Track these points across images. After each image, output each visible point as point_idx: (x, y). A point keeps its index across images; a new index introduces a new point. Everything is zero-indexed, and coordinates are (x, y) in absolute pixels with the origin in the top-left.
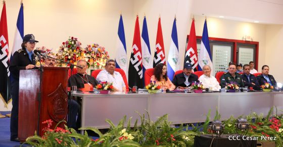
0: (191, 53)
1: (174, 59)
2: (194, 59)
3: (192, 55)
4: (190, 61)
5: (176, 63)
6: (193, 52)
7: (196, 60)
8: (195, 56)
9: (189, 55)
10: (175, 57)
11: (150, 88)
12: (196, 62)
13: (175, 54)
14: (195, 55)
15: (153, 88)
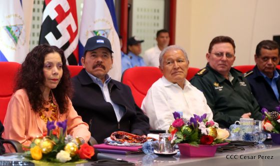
0: (59, 9)
1: (8, 28)
2: (69, 28)
3: (62, 15)
4: (58, 35)
5: (16, 40)
6: (66, 7)
7: (74, 29)
8: (70, 19)
9: (54, 15)
10: (12, 24)
11: (49, 156)
12: (73, 35)
13: (12, 12)
14: (71, 14)
15: (64, 155)
